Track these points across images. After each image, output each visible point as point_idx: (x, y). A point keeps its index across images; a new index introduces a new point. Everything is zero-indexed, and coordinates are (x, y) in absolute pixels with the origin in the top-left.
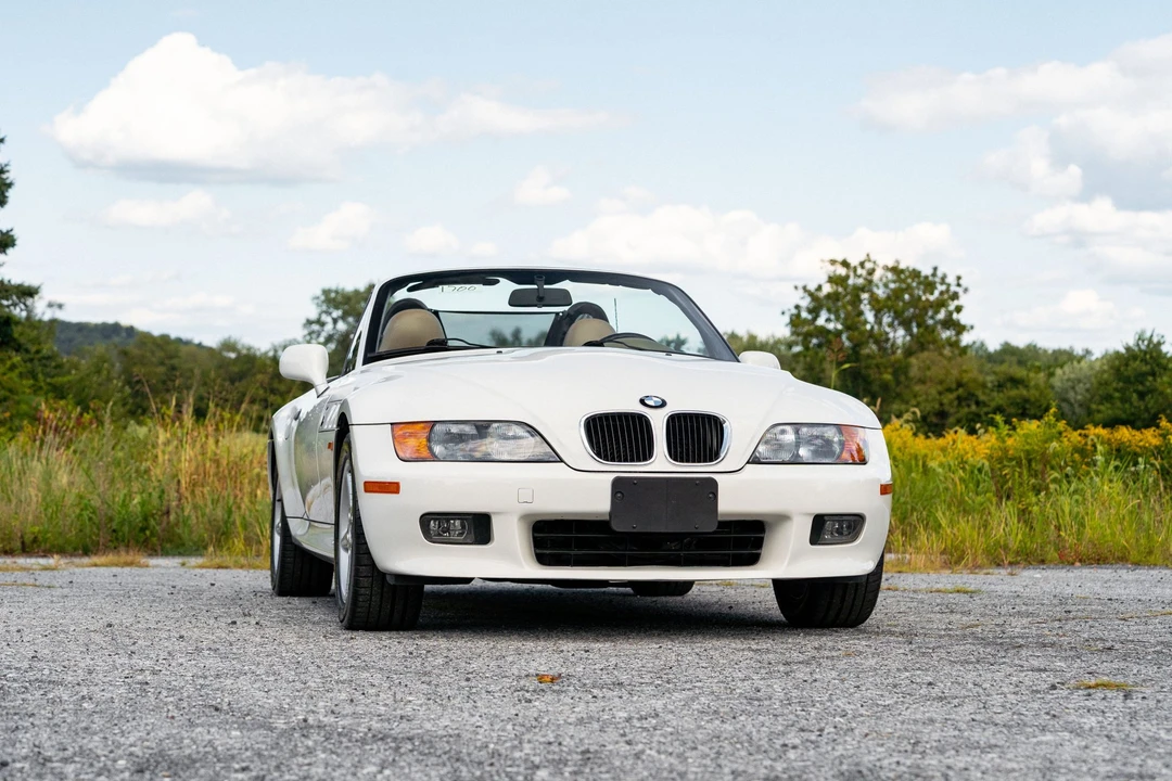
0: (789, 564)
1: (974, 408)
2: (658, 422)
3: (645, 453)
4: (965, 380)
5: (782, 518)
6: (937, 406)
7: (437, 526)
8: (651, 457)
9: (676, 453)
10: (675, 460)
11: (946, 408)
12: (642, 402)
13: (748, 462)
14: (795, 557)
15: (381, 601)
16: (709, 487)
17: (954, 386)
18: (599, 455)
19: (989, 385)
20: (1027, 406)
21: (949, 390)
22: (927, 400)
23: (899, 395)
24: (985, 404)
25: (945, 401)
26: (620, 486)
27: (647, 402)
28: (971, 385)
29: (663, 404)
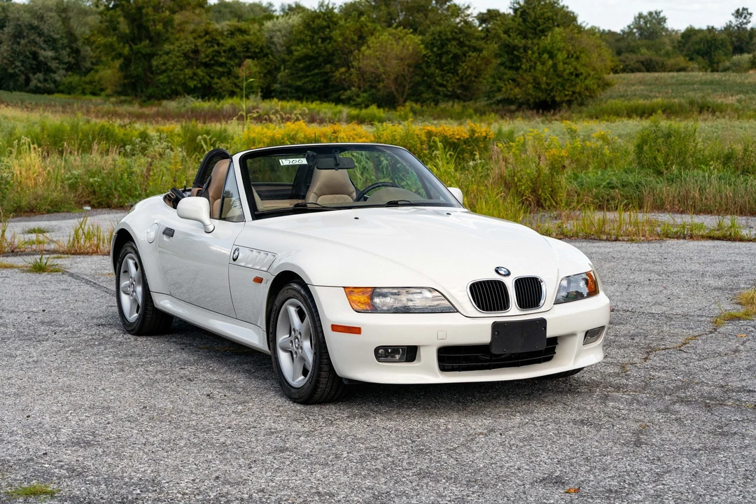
0: (574, 361)
1: (216, 47)
3: (504, 304)
4: (210, 30)
5: (572, 335)
6: (193, 47)
8: (508, 306)
9: (521, 303)
10: (521, 307)
11: (200, 48)
12: (497, 272)
13: (554, 304)
14: (577, 357)
17: (202, 34)
18: (479, 307)
19: (226, 33)
20: (250, 46)
21: (200, 37)
22: (187, 43)
23: (167, 39)
24: (222, 45)
25: (199, 44)
26: (497, 328)
27: (501, 272)
28: (214, 33)
29: (509, 272)
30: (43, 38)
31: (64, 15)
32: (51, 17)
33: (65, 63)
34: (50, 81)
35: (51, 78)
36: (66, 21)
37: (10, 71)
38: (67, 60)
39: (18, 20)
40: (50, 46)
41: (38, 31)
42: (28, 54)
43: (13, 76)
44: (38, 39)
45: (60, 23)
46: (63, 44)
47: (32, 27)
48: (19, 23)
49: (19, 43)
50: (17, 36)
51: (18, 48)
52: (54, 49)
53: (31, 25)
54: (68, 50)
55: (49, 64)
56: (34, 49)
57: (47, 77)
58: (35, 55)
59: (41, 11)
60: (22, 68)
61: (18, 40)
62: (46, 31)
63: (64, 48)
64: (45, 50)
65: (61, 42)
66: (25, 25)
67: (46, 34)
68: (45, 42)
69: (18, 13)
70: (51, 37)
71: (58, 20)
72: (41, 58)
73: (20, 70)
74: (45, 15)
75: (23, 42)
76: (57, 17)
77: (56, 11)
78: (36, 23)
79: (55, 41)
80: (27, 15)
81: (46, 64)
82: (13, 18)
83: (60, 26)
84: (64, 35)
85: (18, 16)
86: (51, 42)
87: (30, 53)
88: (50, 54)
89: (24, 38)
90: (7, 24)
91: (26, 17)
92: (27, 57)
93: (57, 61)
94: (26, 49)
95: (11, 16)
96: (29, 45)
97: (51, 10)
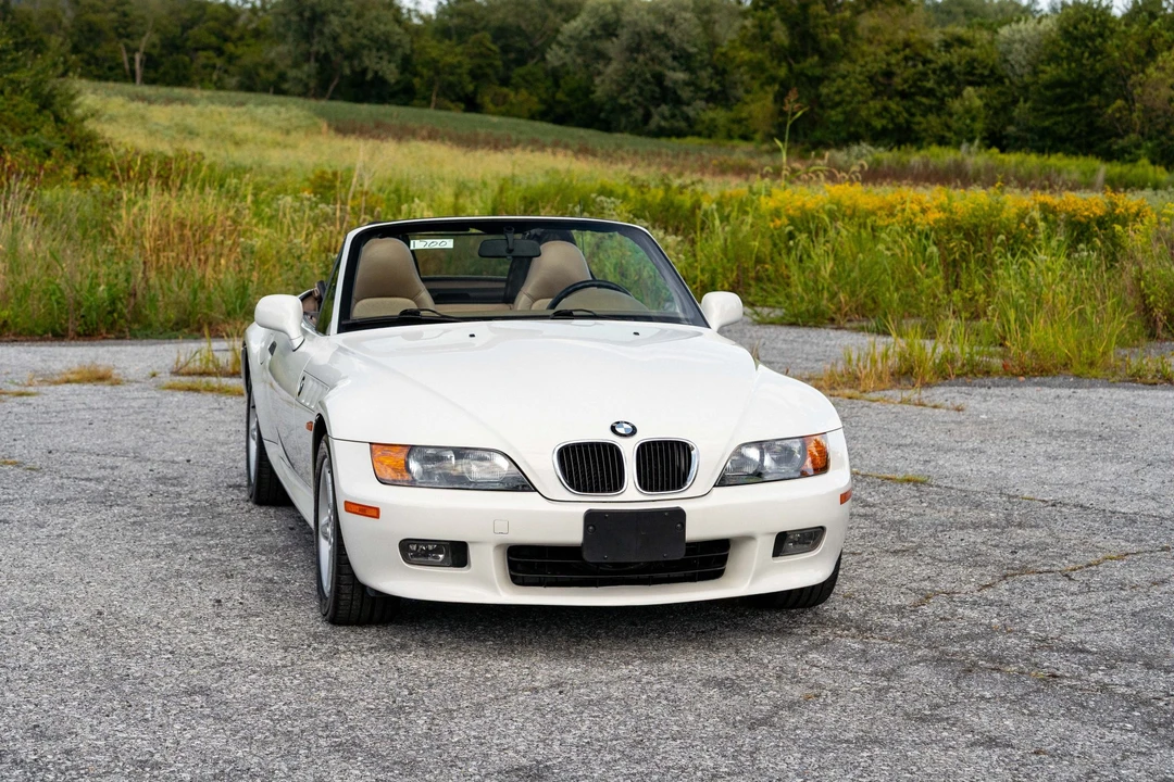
0: (752, 583)
2: (628, 449)
3: (615, 483)
4: (912, 40)
5: (747, 539)
6: (884, 66)
7: (417, 551)
8: (621, 486)
9: (647, 482)
10: (645, 488)
11: (893, 68)
12: (613, 429)
13: (715, 486)
14: (758, 575)
15: (362, 605)
16: (678, 516)
17: (901, 47)
18: (571, 485)
19: (937, 46)
20: (975, 65)
21: (897, 50)
22: (875, 61)
23: (846, 55)
24: (931, 62)
25: (892, 62)
26: (591, 518)
27: (618, 430)
28: (919, 45)
29: (634, 431)
30: (671, 52)
31: (705, 17)
32: (685, 20)
33: (705, 91)
34: (679, 117)
35: (683, 113)
36: (707, 26)
37: (622, 101)
38: (706, 86)
39: (636, 23)
40: (682, 65)
41: (666, 40)
42: (648, 76)
43: (626, 109)
44: (663, 55)
45: (699, 30)
46: (702, 61)
47: (657, 37)
48: (638, 29)
49: (635, 60)
50: (635, 48)
51: (633, 67)
52: (689, 69)
53: (654, 32)
54: (710, 70)
55: (679, 92)
56: (658, 68)
57: (677, 112)
58: (659, 79)
59: (671, 10)
60: (640, 99)
61: (635, 55)
62: (676, 41)
63: (703, 67)
64: (674, 69)
65: (699, 58)
66: (647, 34)
67: (677, 46)
68: (675, 58)
69: (637, 13)
70: (684, 50)
71: (696, 26)
72: (667, 83)
73: (635, 101)
74: (677, 16)
75: (641, 58)
76: (696, 21)
77: (693, 10)
78: (661, 28)
79: (689, 56)
80: (651, 18)
81: (675, 93)
82: (629, 22)
83: (699, 34)
84: (705, 47)
85: (636, 17)
86: (684, 59)
87: (653, 76)
88: (681, 76)
89: (644, 52)
90: (619, 32)
91: (648, 21)
92: (646, 82)
93: (692, 88)
94: (646, 69)
95: (626, 18)
96: (650, 63)
97: (685, 9)
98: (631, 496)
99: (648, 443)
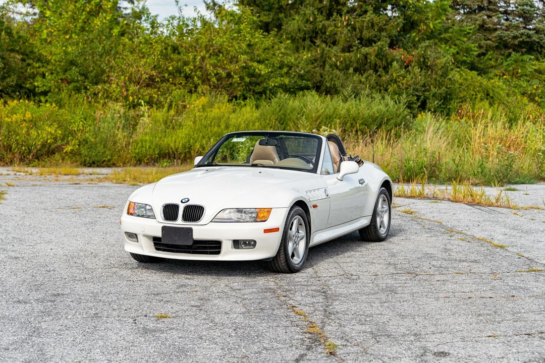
9: (185, 218)
10: (185, 221)
12: (182, 202)
13: (211, 222)
16: (190, 230)
18: (164, 217)
26: (164, 228)
27: (183, 201)
29: (188, 201)
98: (180, 223)
99: (190, 206)
